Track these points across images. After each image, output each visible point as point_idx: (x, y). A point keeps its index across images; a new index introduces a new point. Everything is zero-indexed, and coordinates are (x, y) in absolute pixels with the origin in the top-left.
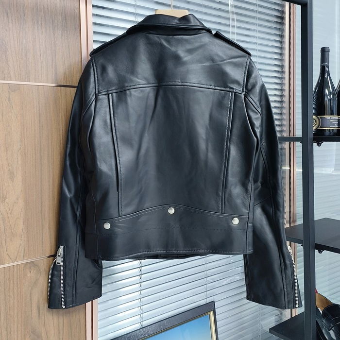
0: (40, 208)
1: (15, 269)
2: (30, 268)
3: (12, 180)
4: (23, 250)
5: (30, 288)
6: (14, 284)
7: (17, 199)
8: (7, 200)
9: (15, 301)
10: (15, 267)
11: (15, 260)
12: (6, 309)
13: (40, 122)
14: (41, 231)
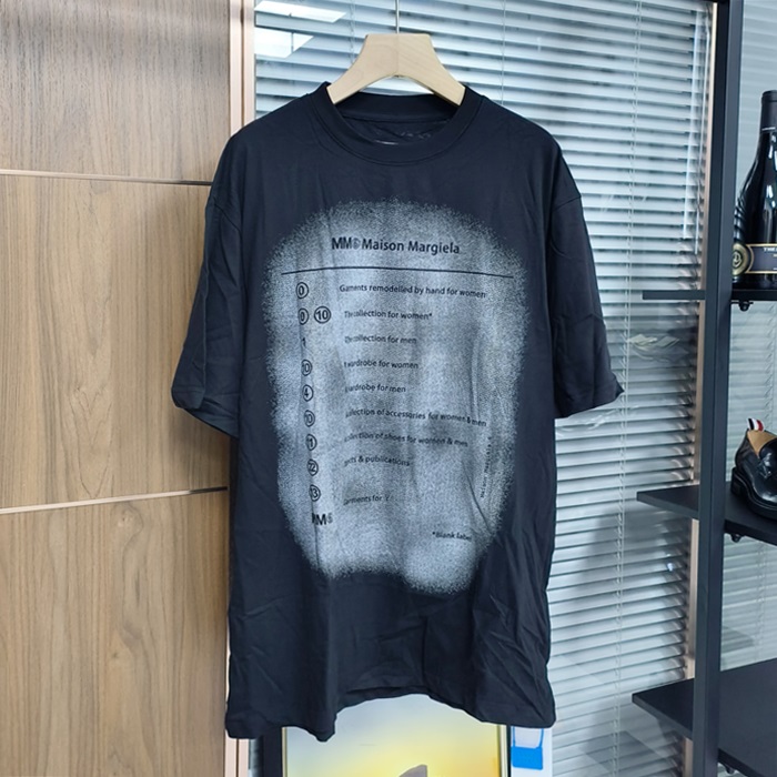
0: (144, 407)
1: (96, 513)
2: (123, 513)
3: (94, 354)
4: (111, 479)
5: (122, 549)
6: (93, 537)
7: (102, 387)
8: (83, 389)
9: (95, 567)
10: (96, 508)
11: (96, 497)
12: (78, 580)
13: (147, 250)
14: (144, 449)
